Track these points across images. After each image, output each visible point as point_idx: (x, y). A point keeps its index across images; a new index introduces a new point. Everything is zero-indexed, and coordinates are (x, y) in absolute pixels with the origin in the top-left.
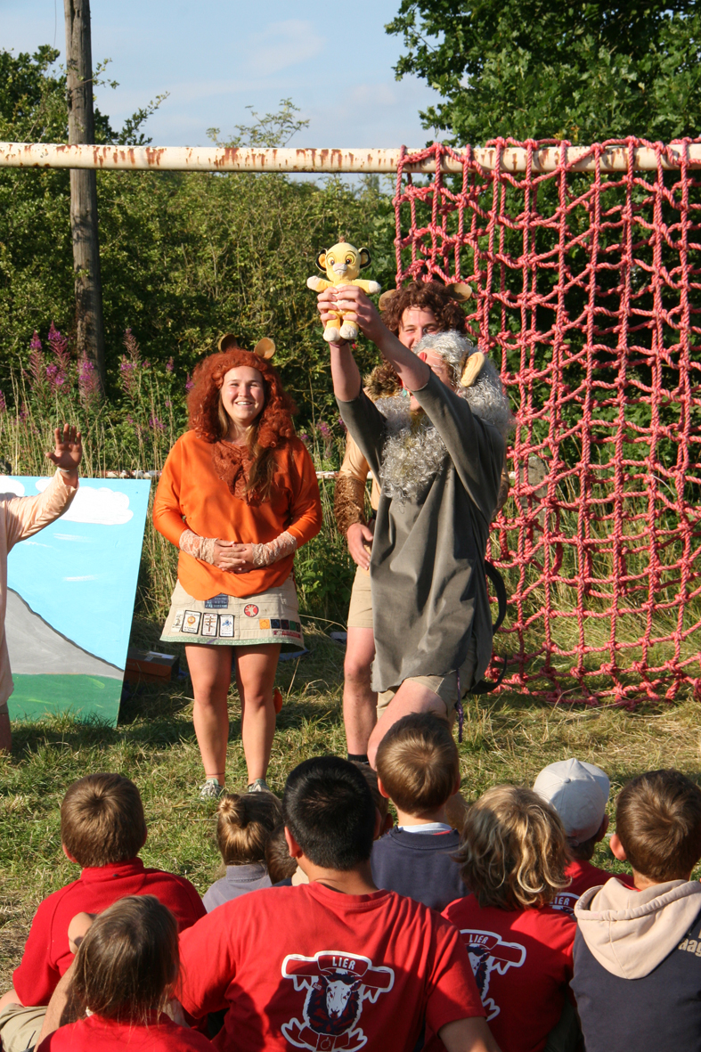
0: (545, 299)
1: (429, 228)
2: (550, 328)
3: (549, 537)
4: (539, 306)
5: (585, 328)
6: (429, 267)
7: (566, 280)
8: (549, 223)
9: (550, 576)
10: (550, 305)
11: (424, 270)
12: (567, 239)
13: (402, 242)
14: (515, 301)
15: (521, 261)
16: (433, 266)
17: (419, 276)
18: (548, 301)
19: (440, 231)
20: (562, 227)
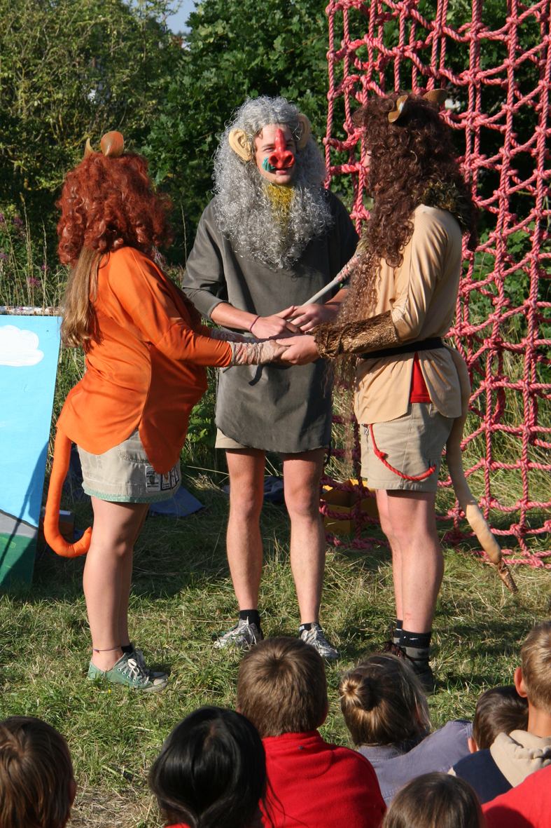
0: (492, 119)
1: (366, 39)
2: (496, 152)
3: (492, 382)
4: (482, 127)
5: (534, 151)
6: (365, 83)
7: (516, 100)
8: (497, 35)
9: (491, 424)
10: (495, 126)
11: (358, 86)
12: (518, 54)
13: (336, 55)
14: (459, 121)
15: (467, 76)
16: (368, 82)
17: (352, 93)
18: (495, 122)
19: (377, 42)
20: (511, 40)
